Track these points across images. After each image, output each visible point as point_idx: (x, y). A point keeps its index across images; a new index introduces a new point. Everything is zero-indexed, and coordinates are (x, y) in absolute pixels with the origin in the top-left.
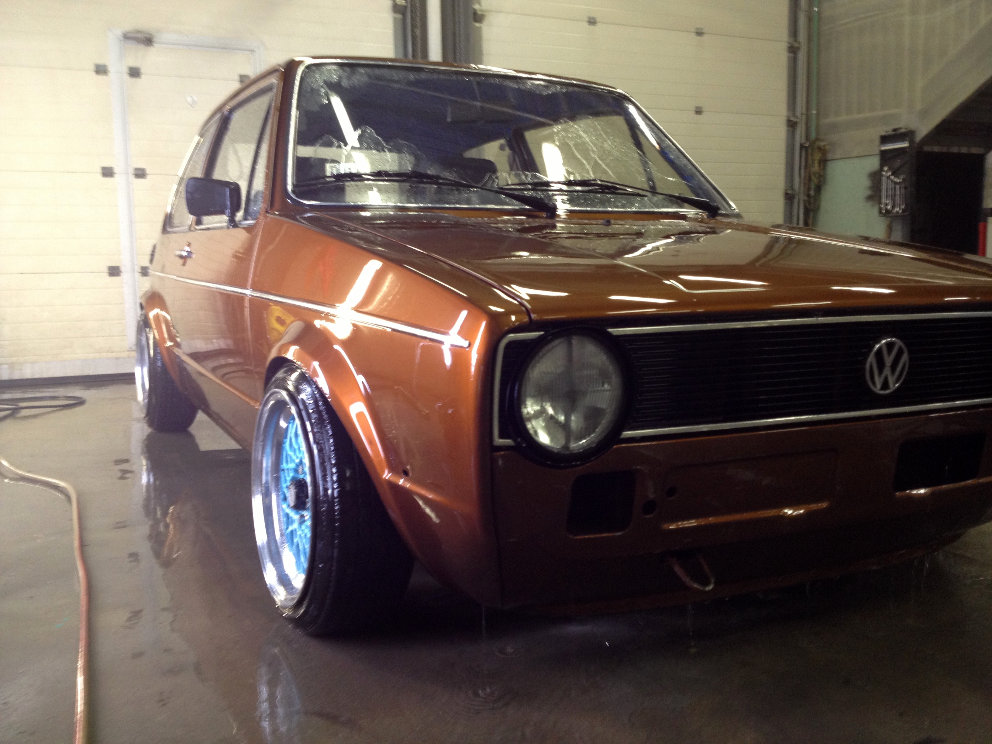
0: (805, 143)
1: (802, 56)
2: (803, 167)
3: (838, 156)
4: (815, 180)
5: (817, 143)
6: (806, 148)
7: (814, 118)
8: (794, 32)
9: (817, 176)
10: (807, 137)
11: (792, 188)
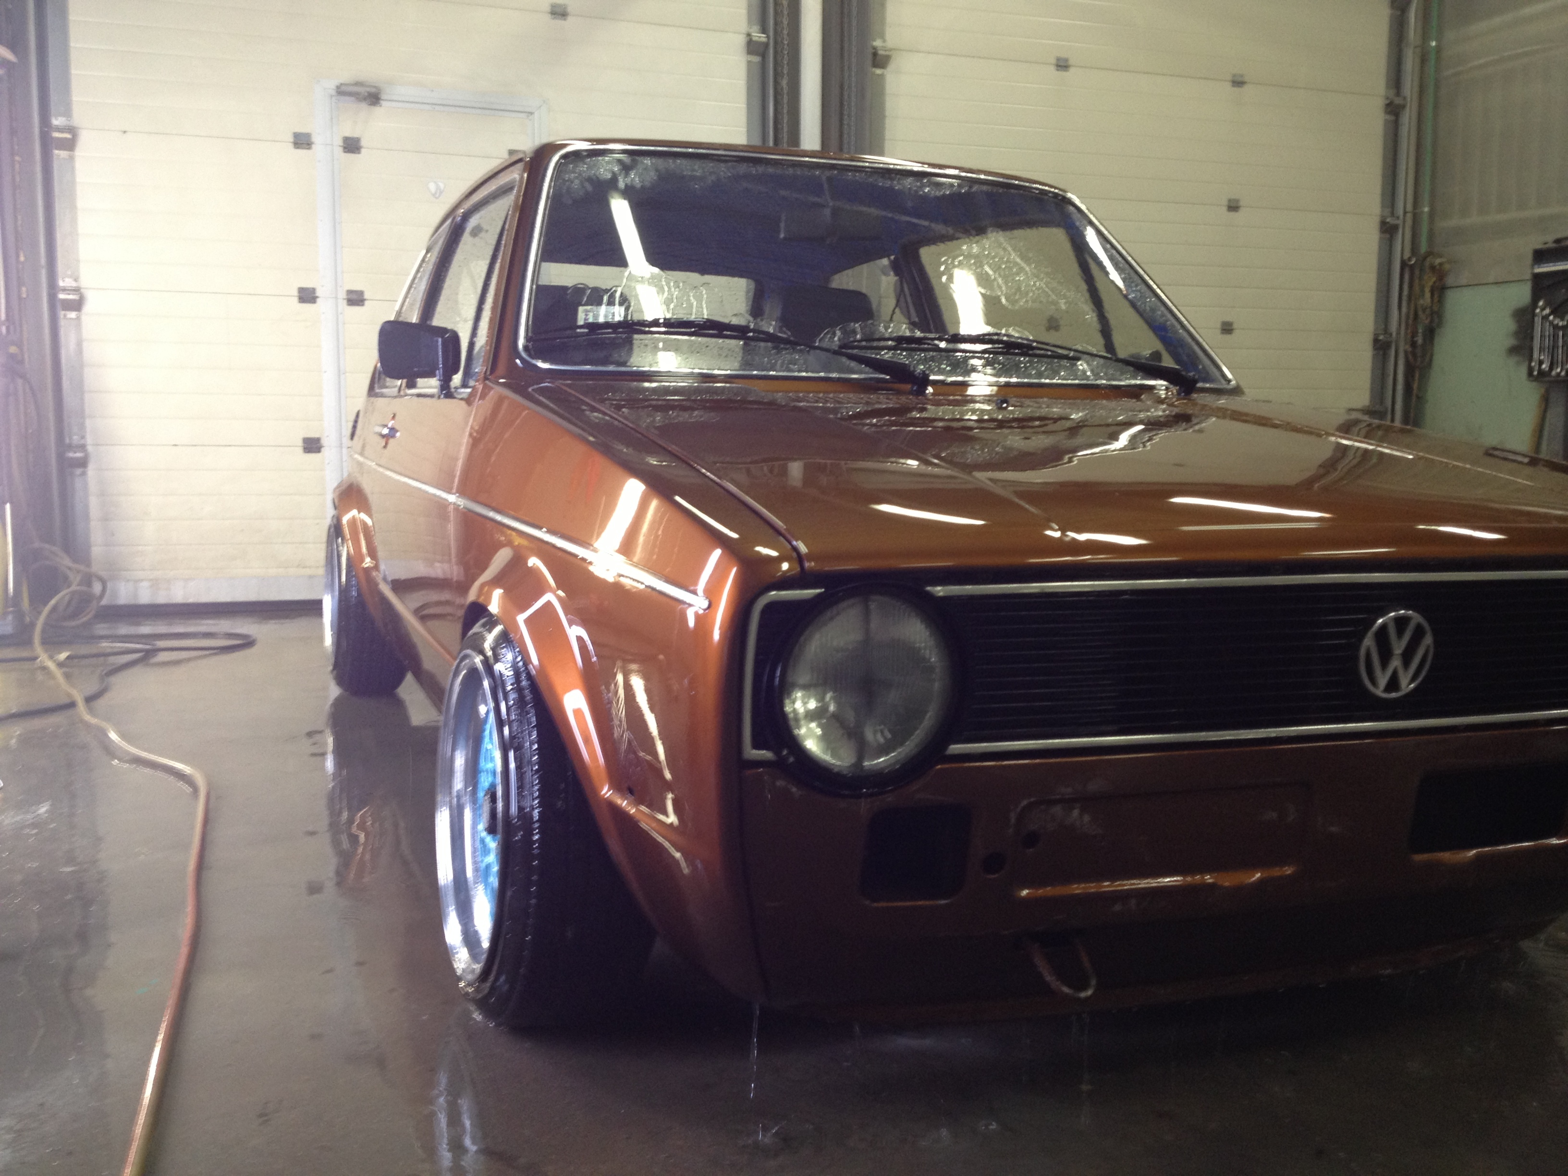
0: (1410, 259)
1: (1408, 118)
2: (1405, 298)
3: (1464, 282)
4: (1424, 319)
5: (1428, 259)
6: (1412, 267)
7: (1425, 218)
8: (1396, 80)
9: (1428, 311)
10: (1414, 250)
11: (1386, 331)
